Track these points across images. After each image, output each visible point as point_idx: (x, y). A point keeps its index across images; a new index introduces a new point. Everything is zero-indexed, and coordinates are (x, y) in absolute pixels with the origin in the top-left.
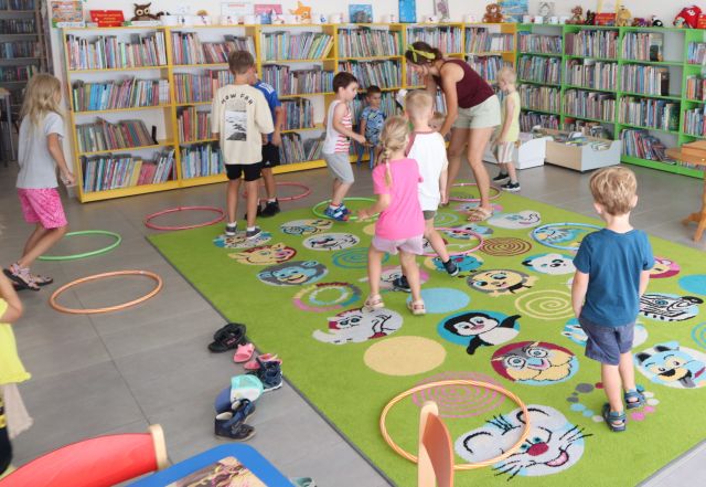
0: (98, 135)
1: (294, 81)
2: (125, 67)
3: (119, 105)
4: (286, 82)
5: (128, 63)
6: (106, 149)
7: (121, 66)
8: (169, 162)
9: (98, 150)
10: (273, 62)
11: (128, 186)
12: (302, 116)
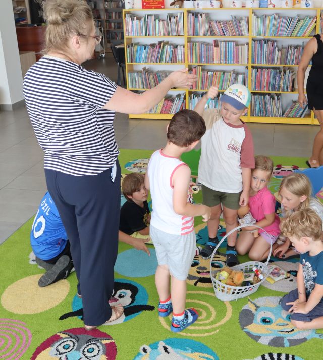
0: (140, 78)
1: (277, 54)
2: (158, 35)
3: (153, 60)
4: (271, 53)
5: (160, 33)
6: (144, 88)
7: (156, 35)
8: (181, 102)
9: (139, 87)
10: (262, 37)
11: (155, 113)
12: (282, 81)
